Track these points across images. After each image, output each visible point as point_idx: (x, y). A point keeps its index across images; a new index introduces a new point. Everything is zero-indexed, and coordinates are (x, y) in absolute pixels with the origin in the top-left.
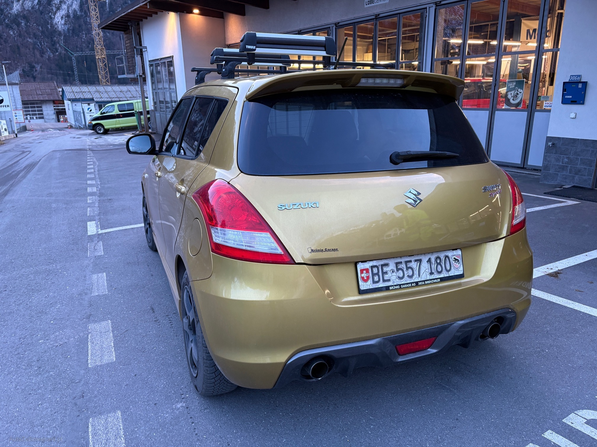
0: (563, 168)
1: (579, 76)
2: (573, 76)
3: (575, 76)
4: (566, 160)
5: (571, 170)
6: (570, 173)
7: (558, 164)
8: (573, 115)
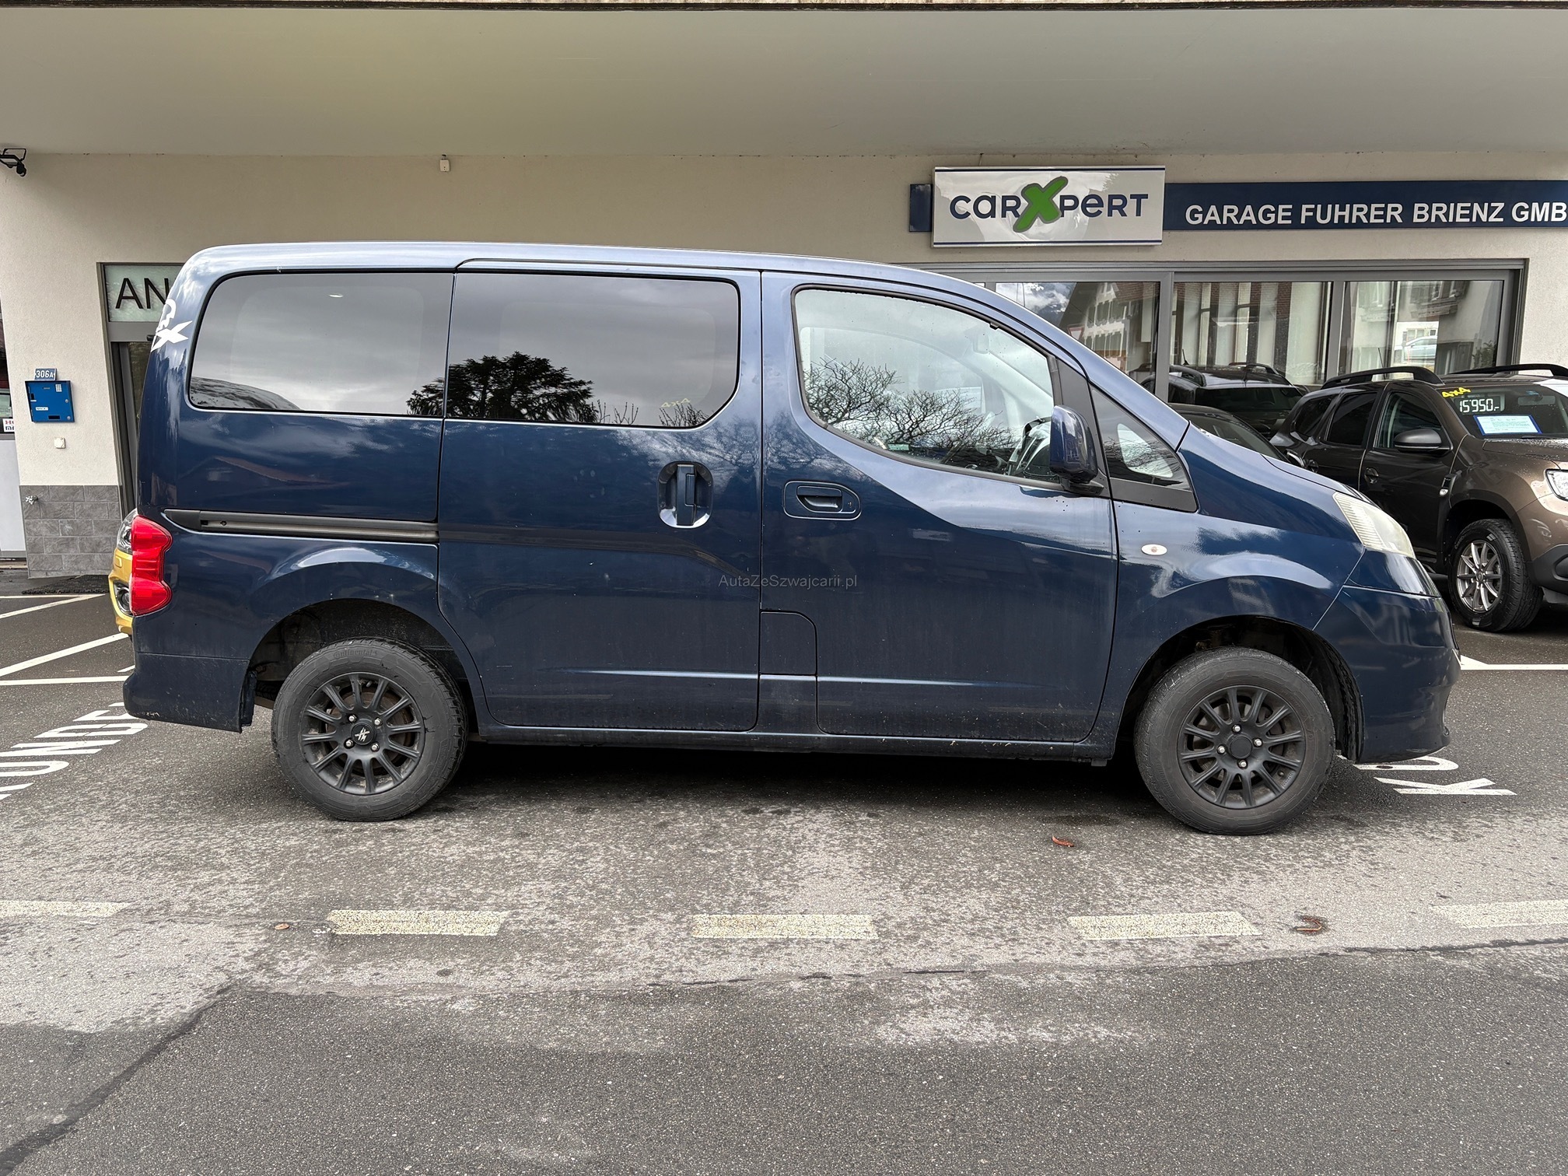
0: (67, 543)
1: (51, 370)
2: (41, 370)
3: (45, 370)
4: (68, 527)
5: (82, 545)
6: (82, 550)
7: (54, 536)
8: (59, 443)
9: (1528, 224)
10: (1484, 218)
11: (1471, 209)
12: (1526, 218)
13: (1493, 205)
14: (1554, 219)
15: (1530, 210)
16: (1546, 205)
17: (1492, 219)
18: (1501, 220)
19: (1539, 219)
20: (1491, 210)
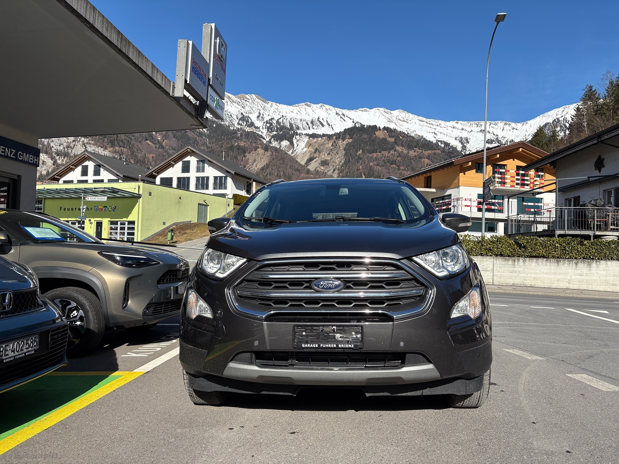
9: (23, 161)
10: (9, 156)
11: (5, 149)
12: (21, 159)
13: (12, 150)
14: (30, 161)
15: (23, 155)
16: (28, 155)
17: (11, 156)
18: (14, 157)
19: (26, 160)
20: (12, 152)
